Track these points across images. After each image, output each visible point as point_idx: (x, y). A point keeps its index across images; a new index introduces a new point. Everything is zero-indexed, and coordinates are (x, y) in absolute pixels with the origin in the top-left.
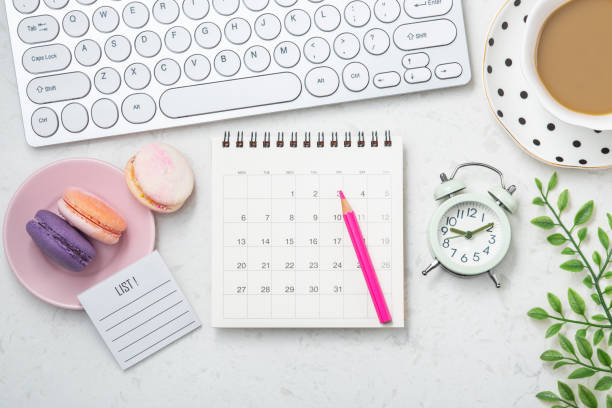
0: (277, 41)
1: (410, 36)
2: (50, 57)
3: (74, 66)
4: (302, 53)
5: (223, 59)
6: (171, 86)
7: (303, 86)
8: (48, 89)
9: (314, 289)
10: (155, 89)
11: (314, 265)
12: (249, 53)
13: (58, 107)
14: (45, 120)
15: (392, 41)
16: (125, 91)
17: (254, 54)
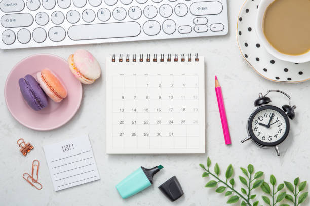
0: (131, 5)
1: (199, 8)
2: (14, 4)
3: (26, 10)
4: (143, 12)
5: (102, 12)
6: (75, 24)
7: (142, 29)
8: (11, 20)
9: (159, 134)
10: (66, 25)
11: (159, 122)
12: (116, 10)
13: (16, 30)
14: (9, 36)
15: (189, 10)
16: (50, 24)
17: (118, 11)
